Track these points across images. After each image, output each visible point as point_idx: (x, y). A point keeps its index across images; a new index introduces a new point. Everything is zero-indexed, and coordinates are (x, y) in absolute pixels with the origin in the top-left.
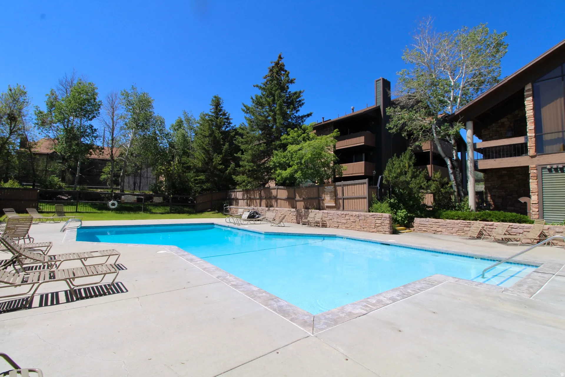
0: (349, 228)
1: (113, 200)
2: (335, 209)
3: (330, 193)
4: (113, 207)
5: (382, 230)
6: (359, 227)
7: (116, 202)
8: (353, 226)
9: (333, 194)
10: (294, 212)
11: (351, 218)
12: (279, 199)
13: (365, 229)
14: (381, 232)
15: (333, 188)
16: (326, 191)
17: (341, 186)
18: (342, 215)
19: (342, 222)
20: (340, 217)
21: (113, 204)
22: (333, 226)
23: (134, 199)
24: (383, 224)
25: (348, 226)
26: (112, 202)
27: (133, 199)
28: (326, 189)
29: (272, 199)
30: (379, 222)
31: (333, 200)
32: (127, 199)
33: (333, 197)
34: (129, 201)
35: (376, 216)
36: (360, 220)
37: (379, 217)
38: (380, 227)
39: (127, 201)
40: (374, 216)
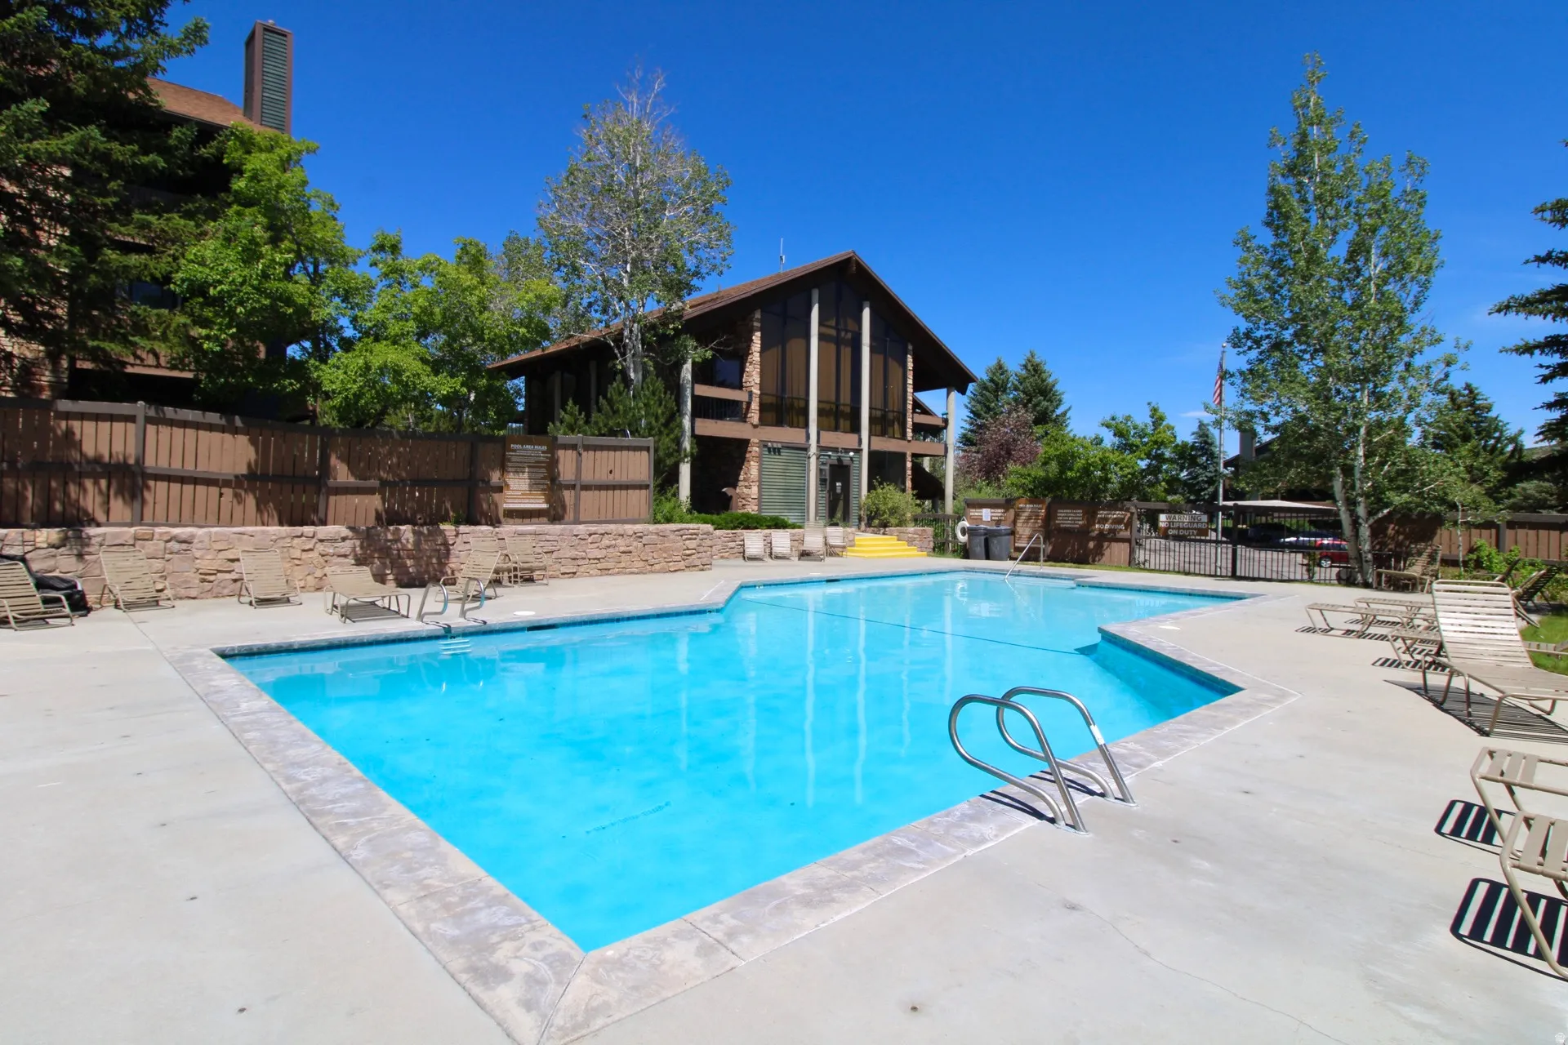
0: (610, 572)
2: (545, 519)
3: (529, 467)
5: (698, 562)
6: (642, 564)
8: (623, 565)
9: (544, 470)
10: (344, 539)
11: (620, 541)
12: (158, 477)
13: (657, 567)
14: (696, 568)
15: (543, 452)
16: (514, 459)
17: (574, 447)
18: (590, 535)
19: (590, 556)
20: (582, 542)
22: (558, 573)
24: (701, 549)
25: (609, 565)
28: (515, 451)
29: (79, 478)
30: (692, 544)
31: (543, 490)
33: (542, 482)
35: (686, 532)
36: (644, 545)
37: (691, 534)
38: (693, 557)
40: (682, 532)
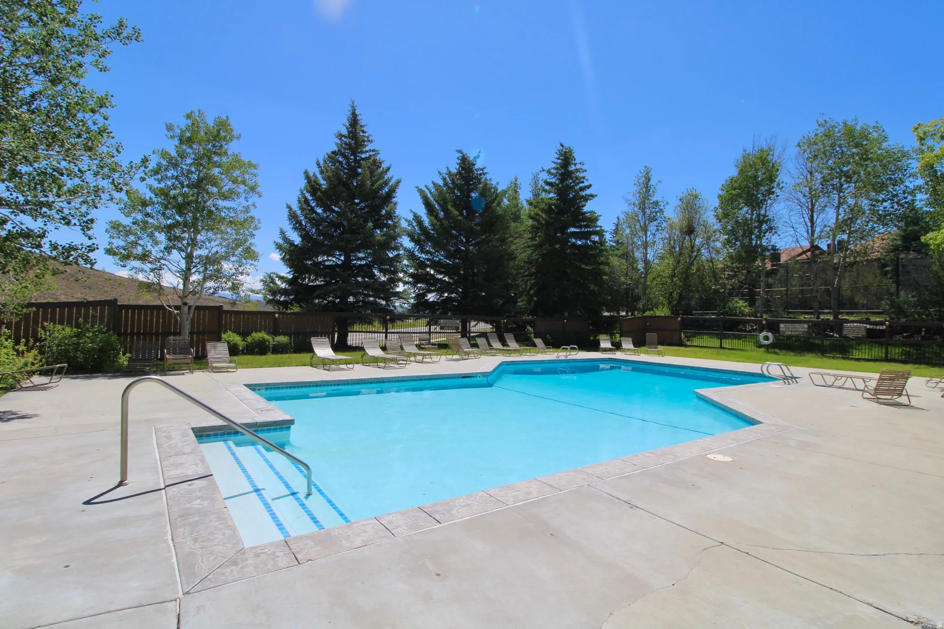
1: (766, 331)
4: (766, 342)
7: (770, 335)
21: (766, 338)
23: (803, 329)
26: (764, 333)
27: (801, 330)
32: (790, 329)
34: (793, 333)
39: (790, 333)
